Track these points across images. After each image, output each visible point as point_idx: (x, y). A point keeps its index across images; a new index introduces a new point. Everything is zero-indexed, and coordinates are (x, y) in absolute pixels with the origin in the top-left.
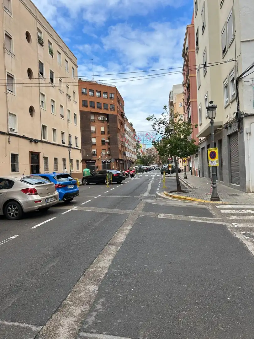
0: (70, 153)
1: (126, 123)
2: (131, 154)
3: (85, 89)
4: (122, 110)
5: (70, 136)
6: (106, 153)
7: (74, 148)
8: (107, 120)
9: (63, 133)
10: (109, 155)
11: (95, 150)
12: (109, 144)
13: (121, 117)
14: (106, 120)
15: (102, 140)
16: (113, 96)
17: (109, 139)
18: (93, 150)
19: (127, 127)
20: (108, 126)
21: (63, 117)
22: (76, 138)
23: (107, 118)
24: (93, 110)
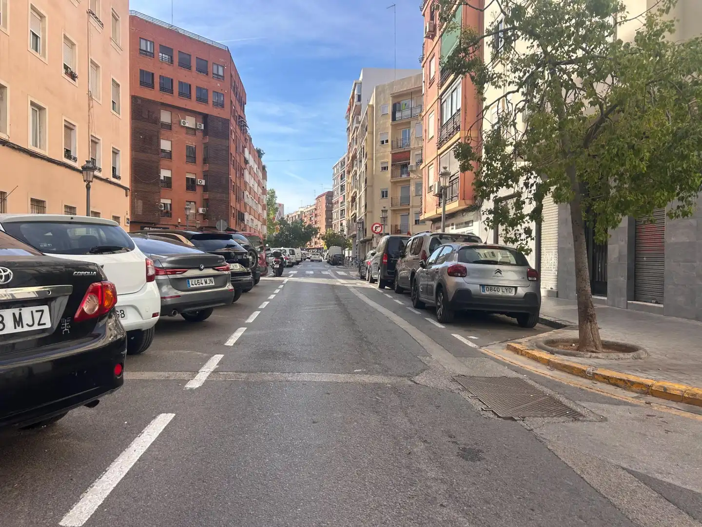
0: (88, 188)
1: (248, 145)
2: (256, 221)
3: (149, 43)
4: (242, 112)
5: (94, 142)
6: (197, 211)
7: (107, 181)
8: (203, 128)
9: (69, 128)
10: (205, 216)
11: (168, 202)
12: (205, 188)
13: (237, 127)
14: (202, 130)
15: (188, 179)
16: (221, 73)
17: (205, 177)
18: (163, 201)
19: (250, 156)
20: (204, 144)
21: (73, 76)
22: (115, 153)
23: (203, 125)
24: (167, 99)
